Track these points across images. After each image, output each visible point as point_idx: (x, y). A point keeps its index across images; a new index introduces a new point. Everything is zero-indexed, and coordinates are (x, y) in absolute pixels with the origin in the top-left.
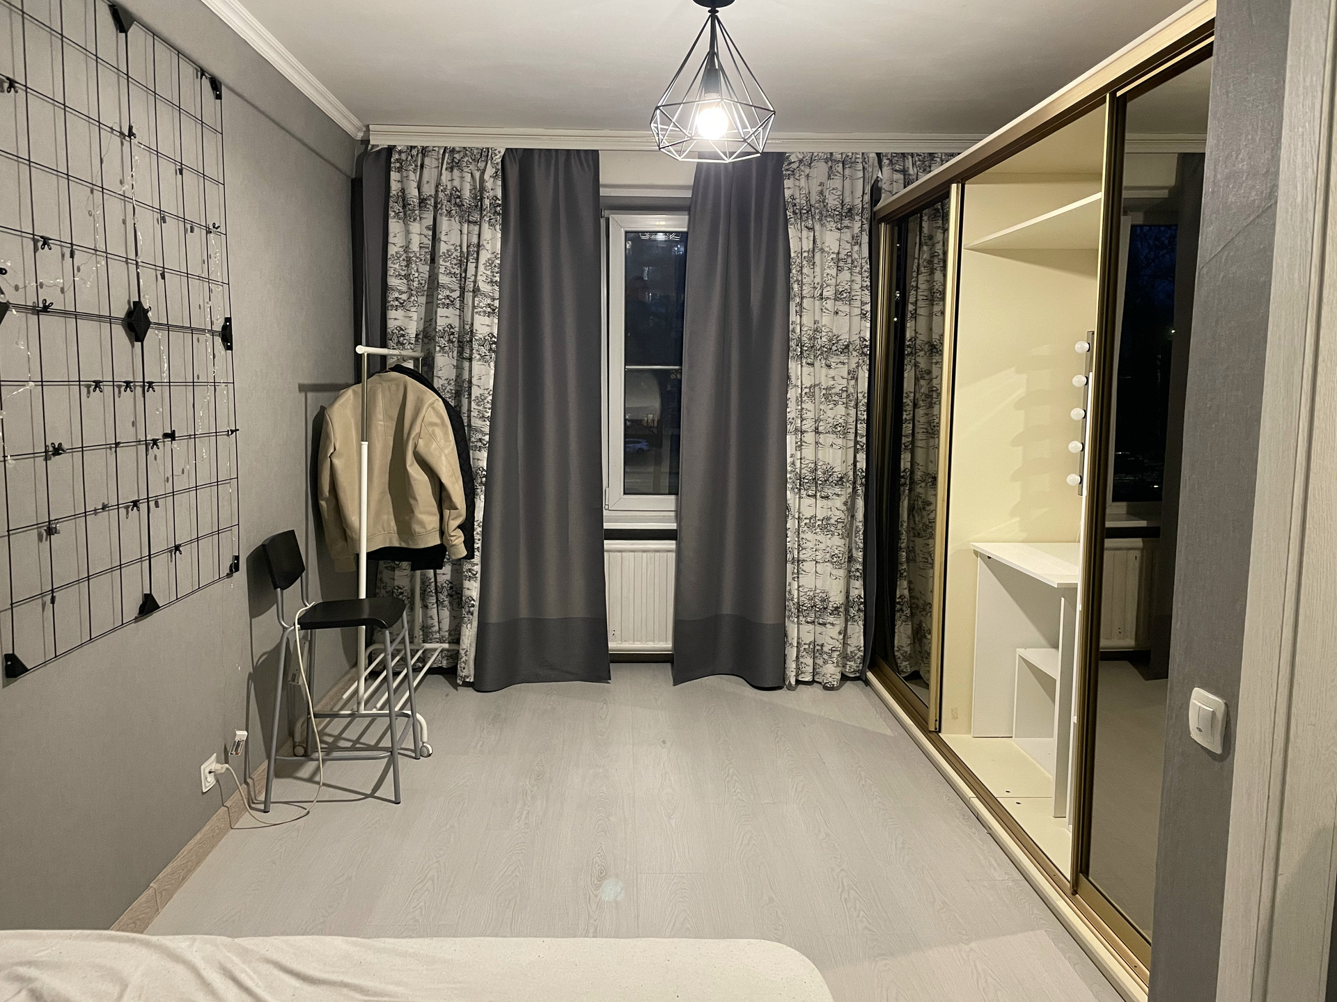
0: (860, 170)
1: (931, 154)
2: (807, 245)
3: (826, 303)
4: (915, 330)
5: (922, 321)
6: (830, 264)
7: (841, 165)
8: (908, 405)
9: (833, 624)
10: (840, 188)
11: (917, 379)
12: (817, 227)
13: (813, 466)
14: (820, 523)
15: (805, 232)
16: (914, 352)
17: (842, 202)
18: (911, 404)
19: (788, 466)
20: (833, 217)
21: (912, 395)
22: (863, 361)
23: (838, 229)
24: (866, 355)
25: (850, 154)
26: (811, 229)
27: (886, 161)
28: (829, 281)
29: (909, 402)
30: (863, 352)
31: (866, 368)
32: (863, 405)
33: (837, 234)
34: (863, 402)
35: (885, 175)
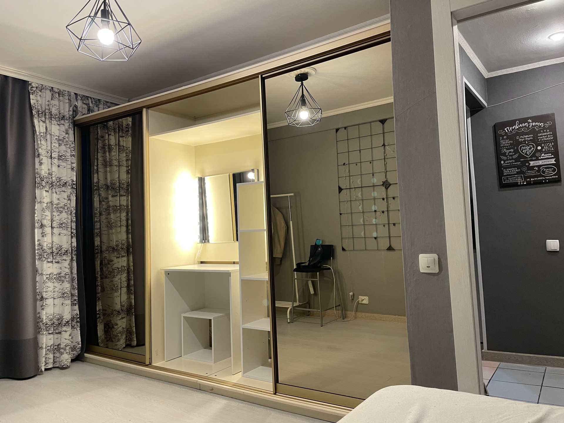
0: (67, 99)
1: (99, 100)
2: (43, 130)
3: (54, 160)
4: (98, 178)
5: (101, 175)
6: (55, 141)
7: (57, 94)
8: (97, 214)
9: (66, 331)
10: (58, 105)
11: (100, 202)
12: (47, 121)
13: (50, 245)
14: (55, 276)
15: (41, 123)
16: (98, 188)
17: (59, 112)
18: (99, 213)
19: (36, 246)
20: (55, 118)
21: (99, 209)
22: (73, 192)
23: (59, 125)
24: (74, 188)
25: (62, 90)
26: (44, 122)
27: (79, 97)
28: (55, 150)
29: (97, 212)
30: (73, 187)
31: (74, 195)
32: (74, 213)
33: (58, 127)
34: (74, 212)
35: (79, 104)
